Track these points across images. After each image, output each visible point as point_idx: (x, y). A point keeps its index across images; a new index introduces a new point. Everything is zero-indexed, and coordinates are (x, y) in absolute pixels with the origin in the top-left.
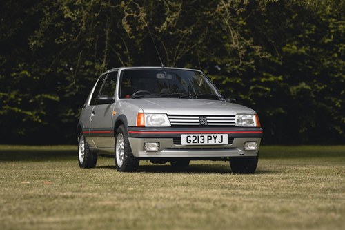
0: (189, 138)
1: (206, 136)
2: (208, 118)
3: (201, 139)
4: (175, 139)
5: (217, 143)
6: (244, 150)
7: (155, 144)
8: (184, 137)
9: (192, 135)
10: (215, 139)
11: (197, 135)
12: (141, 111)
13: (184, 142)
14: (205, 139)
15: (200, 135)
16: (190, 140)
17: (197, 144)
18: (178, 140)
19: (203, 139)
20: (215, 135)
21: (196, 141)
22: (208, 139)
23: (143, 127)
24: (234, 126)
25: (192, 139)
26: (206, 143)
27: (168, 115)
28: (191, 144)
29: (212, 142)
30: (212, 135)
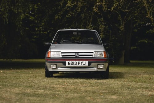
0: (69, 63)
2: (80, 53)
3: (75, 63)
5: (83, 65)
6: (98, 68)
7: (55, 65)
8: (67, 62)
9: (71, 61)
10: (82, 63)
11: (73, 61)
12: (50, 50)
13: (67, 65)
14: (77, 63)
15: (75, 61)
16: (70, 64)
18: (64, 64)
19: (76, 63)
20: (82, 61)
21: (73, 64)
22: (78, 63)
23: (50, 57)
25: (71, 63)
26: (77, 65)
27: (61, 52)
28: (70, 65)
29: (80, 65)
30: (80, 61)
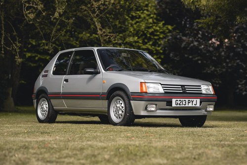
0: (177, 102)
1: (187, 100)
2: (186, 87)
4: (167, 102)
5: (194, 106)
6: (206, 111)
7: (154, 106)
8: (174, 100)
9: (178, 100)
10: (192, 102)
11: (182, 100)
12: (143, 81)
13: (174, 105)
15: (184, 100)
17: (182, 106)
18: (169, 103)
19: (185, 103)
20: (192, 100)
21: (181, 104)
22: (188, 103)
23: (146, 93)
24: (201, 93)
25: (179, 102)
26: (187, 105)
27: (161, 85)
28: (178, 106)
29: (190, 105)
30: (190, 100)
